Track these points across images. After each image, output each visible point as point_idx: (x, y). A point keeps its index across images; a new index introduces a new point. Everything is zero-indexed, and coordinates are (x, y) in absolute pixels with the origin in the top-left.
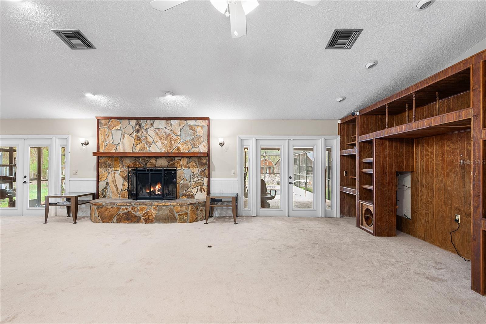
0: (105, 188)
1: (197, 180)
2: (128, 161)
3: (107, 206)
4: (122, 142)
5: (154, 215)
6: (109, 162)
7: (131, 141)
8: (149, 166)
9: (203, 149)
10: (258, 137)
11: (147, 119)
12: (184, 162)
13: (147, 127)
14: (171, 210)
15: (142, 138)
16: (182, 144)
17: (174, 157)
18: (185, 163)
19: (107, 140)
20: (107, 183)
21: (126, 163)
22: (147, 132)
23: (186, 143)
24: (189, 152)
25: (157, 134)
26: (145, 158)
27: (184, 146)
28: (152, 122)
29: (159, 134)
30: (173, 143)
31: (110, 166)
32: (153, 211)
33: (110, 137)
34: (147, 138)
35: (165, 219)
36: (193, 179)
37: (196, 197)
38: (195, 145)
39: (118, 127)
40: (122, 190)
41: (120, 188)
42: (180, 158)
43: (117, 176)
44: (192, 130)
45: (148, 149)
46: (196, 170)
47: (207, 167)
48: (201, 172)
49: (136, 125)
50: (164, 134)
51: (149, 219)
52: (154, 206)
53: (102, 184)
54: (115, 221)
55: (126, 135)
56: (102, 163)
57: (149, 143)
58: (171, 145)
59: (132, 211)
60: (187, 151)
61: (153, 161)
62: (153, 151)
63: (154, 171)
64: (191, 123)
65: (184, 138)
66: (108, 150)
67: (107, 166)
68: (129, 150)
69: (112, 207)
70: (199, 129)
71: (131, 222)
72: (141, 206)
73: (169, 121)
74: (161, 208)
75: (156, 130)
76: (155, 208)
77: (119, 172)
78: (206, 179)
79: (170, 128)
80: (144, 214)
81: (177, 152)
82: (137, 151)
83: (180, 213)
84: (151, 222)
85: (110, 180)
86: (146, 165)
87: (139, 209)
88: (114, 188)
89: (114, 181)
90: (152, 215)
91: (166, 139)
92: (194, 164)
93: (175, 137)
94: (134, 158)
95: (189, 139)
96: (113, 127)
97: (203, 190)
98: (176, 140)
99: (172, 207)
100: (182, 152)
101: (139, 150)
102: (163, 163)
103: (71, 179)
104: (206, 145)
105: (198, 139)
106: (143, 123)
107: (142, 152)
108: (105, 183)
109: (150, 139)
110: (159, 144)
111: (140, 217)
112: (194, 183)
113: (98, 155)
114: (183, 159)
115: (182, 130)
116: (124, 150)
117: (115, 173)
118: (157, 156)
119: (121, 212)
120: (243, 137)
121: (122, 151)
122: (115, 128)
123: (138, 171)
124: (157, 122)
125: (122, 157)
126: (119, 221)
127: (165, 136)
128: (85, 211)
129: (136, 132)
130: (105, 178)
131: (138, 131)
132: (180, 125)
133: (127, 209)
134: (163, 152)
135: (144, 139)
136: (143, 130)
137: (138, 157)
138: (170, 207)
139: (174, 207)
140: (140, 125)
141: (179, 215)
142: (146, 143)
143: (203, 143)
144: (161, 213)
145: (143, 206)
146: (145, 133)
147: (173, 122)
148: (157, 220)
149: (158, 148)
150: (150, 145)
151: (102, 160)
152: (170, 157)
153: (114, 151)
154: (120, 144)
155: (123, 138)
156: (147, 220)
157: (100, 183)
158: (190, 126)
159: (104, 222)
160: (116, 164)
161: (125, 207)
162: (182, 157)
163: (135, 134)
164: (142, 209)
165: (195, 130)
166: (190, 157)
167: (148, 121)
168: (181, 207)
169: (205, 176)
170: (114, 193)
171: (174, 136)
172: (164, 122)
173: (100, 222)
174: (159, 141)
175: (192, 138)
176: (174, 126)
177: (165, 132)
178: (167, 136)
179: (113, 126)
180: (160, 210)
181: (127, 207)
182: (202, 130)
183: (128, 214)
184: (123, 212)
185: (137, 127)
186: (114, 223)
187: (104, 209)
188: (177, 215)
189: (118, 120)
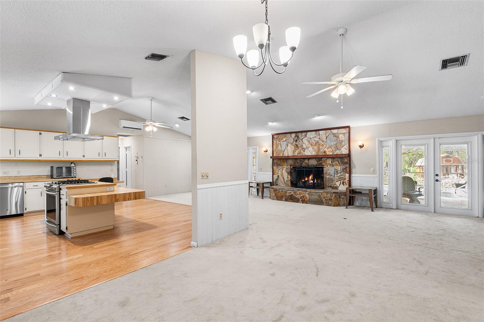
0: (277, 179)
1: (340, 176)
2: (290, 162)
3: (279, 190)
4: (287, 149)
5: (308, 198)
6: (279, 162)
7: (292, 148)
8: (304, 165)
9: (344, 151)
10: (398, 138)
11: (302, 132)
12: (329, 161)
13: (302, 138)
14: (319, 196)
15: (299, 146)
16: (328, 148)
17: (322, 158)
18: (330, 162)
19: (278, 148)
20: (278, 176)
21: (289, 163)
22: (302, 141)
23: (330, 147)
24: (333, 154)
25: (309, 142)
26: (301, 159)
27: (329, 150)
28: (305, 133)
29: (311, 142)
30: (321, 147)
31: (280, 165)
32: (307, 196)
33: (280, 146)
34: (302, 146)
35: (315, 202)
36: (337, 174)
37: (340, 189)
38: (337, 148)
39: (284, 139)
40: (287, 181)
41: (286, 180)
42: (326, 159)
43: (284, 171)
44: (335, 136)
45: (303, 153)
46: (339, 168)
47: (348, 165)
48: (343, 169)
49: (295, 137)
50: (314, 141)
51: (305, 201)
52: (308, 192)
53: (275, 177)
54: (284, 200)
55: (289, 144)
56: (275, 163)
57: (304, 148)
58: (319, 149)
59: (294, 194)
60: (331, 154)
61: (306, 161)
62: (307, 154)
63: (308, 168)
64: (335, 131)
65: (329, 143)
66: (279, 154)
67: (278, 165)
68: (291, 154)
69: (282, 191)
70: (341, 136)
71: (294, 202)
72: (299, 191)
73: (318, 132)
74: (313, 194)
75: (309, 139)
76: (308, 194)
77: (285, 169)
78: (347, 175)
79: (318, 137)
80: (301, 197)
81: (324, 154)
82: (296, 154)
83: (326, 199)
84: (306, 203)
85: (280, 174)
86: (302, 164)
87: (298, 193)
88: (282, 180)
89: (282, 175)
90: (306, 198)
91: (316, 145)
92: (337, 163)
93: (323, 143)
94: (294, 159)
95: (333, 144)
96: (281, 140)
97: (345, 184)
98: (323, 145)
99: (320, 194)
100: (328, 154)
101: (297, 154)
102: (313, 162)
103: (259, 173)
104: (347, 148)
105: (341, 143)
106: (300, 135)
107: (299, 155)
108: (277, 176)
109: (304, 146)
110: (311, 149)
111: (299, 199)
112: (337, 177)
113: (273, 158)
114: (328, 159)
115: (327, 138)
116: (288, 154)
117: (282, 170)
118: (309, 158)
119: (288, 194)
120: (381, 139)
121: (286, 155)
122: (282, 140)
123: (297, 168)
124: (309, 133)
125: (287, 159)
126: (286, 200)
127: (315, 143)
128: (266, 193)
129: (295, 142)
130: (277, 173)
131: (296, 141)
132: (326, 134)
133: (291, 193)
134: (313, 154)
135: (300, 146)
136: (299, 140)
137: (296, 159)
138: (319, 194)
139: (322, 194)
140: (298, 137)
141: (325, 200)
142: (302, 149)
143: (345, 147)
144: (313, 197)
145: (301, 192)
146: (301, 142)
147: (321, 132)
148: (310, 202)
149: (310, 152)
150: (304, 150)
151: (275, 161)
152: (318, 158)
153: (282, 155)
154: (285, 151)
155: (287, 146)
156: (304, 201)
157: (274, 176)
158: (334, 134)
159: (278, 200)
160: (283, 164)
161: (289, 191)
162: (328, 158)
163: (295, 143)
164: (300, 194)
165: (338, 137)
166: (334, 157)
167: (303, 133)
168: (326, 194)
169: (346, 173)
170: (282, 183)
171: (322, 142)
172: (314, 133)
173: (275, 200)
174: (311, 147)
175: (335, 143)
176: (321, 135)
177: (315, 140)
178: (316, 143)
179: (281, 138)
180: (312, 195)
181: (291, 191)
182: (343, 136)
183: (291, 196)
184: (288, 195)
185: (296, 138)
186: (283, 201)
187: (277, 192)
188: (324, 200)
189: (284, 135)
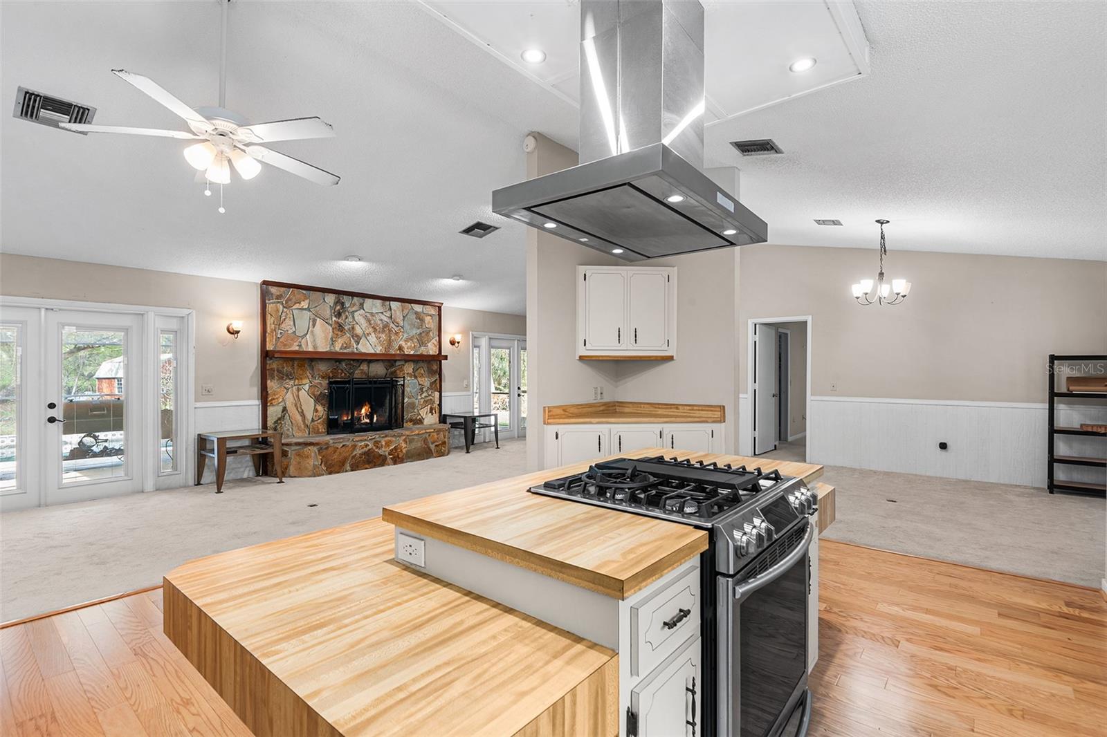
0: (279, 419)
1: (426, 397)
2: (323, 367)
4: (312, 332)
5: (404, 451)
6: (287, 369)
7: (327, 331)
8: (358, 375)
9: (432, 350)
10: (492, 335)
11: (353, 294)
12: (409, 368)
13: (354, 309)
14: (425, 440)
15: (346, 328)
16: (406, 341)
17: (395, 361)
18: (411, 371)
19: (283, 326)
20: (285, 409)
21: (319, 370)
22: (353, 317)
23: (411, 339)
24: (416, 353)
25: (369, 321)
26: (352, 362)
27: (409, 344)
28: (361, 300)
29: (372, 322)
30: (393, 338)
31: (289, 376)
32: (404, 445)
33: (289, 322)
34: (353, 328)
35: (419, 455)
36: (421, 395)
37: (426, 422)
38: (423, 343)
39: (305, 304)
40: (313, 420)
41: (309, 416)
42: (403, 363)
43: (303, 394)
44: (419, 319)
45: (355, 346)
46: (426, 382)
47: (438, 376)
48: (432, 384)
49: (336, 304)
50: (379, 322)
51: (399, 458)
52: (404, 437)
53: (274, 412)
54: (348, 468)
55: (318, 319)
56: (273, 370)
57: (357, 336)
58: (390, 342)
59: (374, 448)
60: (412, 353)
61: (364, 367)
62: (363, 350)
64: (418, 308)
65: (408, 331)
66: (285, 345)
67: (283, 376)
68: (323, 347)
69: (343, 446)
70: (428, 319)
71: (375, 466)
72: (386, 439)
73: (387, 303)
74: (413, 439)
75: (368, 315)
76: (405, 440)
77: (307, 387)
78: (437, 394)
79: (388, 314)
80: (392, 450)
81: (398, 352)
82: (337, 349)
83: (436, 444)
84: (402, 461)
85: (289, 402)
86: (353, 373)
87: (384, 443)
88: (299, 418)
89: (298, 405)
90: (401, 451)
91: (383, 331)
92: (422, 372)
93: (396, 329)
94: (333, 362)
95: (414, 332)
96: (295, 303)
97: (434, 412)
98: (397, 333)
99: (427, 435)
100: (406, 353)
101: (341, 349)
102: (378, 370)
103: (198, 405)
104: (436, 343)
105: (428, 333)
106: (345, 299)
107: (345, 351)
108: (281, 408)
109: (358, 331)
110: (372, 338)
111: (385, 456)
112: (422, 400)
113: (266, 355)
114: (407, 364)
115: (406, 319)
116: (315, 347)
117: (299, 390)
118: (370, 359)
119: (358, 452)
120: (476, 334)
121: (310, 349)
122: (297, 306)
124: (368, 302)
125: (312, 360)
126: (354, 468)
127: (381, 325)
129: (335, 316)
130: (281, 400)
131: (339, 315)
132: (403, 311)
133: (367, 445)
134: (378, 352)
135: (349, 330)
136: (347, 313)
137: (339, 361)
138: (424, 436)
139: (429, 435)
140: (343, 304)
141: (436, 446)
142: (352, 336)
143: (434, 341)
144: (413, 446)
145: (389, 438)
146: (350, 319)
147: (394, 305)
148: (409, 458)
149: (370, 345)
150: (358, 339)
151: (273, 365)
152: (390, 361)
153: (297, 348)
154: (308, 336)
155: (314, 326)
156: (397, 459)
157: (270, 410)
158: (416, 313)
159: (330, 473)
160: (301, 372)
161: (363, 443)
162: (406, 361)
163: (334, 319)
164: (388, 444)
165: (422, 320)
166: (418, 359)
167: (355, 298)
168: (437, 434)
169: (436, 391)
170: (299, 428)
171: (394, 327)
172: (379, 302)
173: (323, 475)
174: (373, 334)
175: (419, 331)
176: (395, 311)
177: (381, 320)
178: (385, 327)
179: (294, 300)
180: (411, 441)
181: (366, 442)
182: (431, 321)
183: (368, 453)
184: (360, 452)
185: (338, 308)
186: (346, 471)
188: (432, 447)
189: (304, 292)
